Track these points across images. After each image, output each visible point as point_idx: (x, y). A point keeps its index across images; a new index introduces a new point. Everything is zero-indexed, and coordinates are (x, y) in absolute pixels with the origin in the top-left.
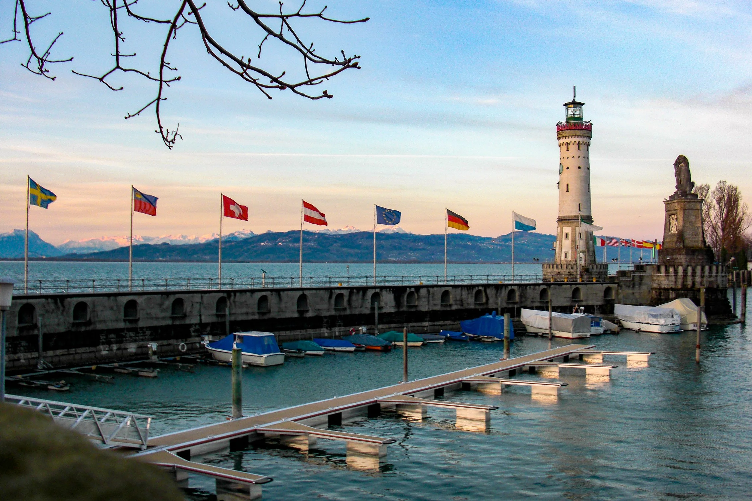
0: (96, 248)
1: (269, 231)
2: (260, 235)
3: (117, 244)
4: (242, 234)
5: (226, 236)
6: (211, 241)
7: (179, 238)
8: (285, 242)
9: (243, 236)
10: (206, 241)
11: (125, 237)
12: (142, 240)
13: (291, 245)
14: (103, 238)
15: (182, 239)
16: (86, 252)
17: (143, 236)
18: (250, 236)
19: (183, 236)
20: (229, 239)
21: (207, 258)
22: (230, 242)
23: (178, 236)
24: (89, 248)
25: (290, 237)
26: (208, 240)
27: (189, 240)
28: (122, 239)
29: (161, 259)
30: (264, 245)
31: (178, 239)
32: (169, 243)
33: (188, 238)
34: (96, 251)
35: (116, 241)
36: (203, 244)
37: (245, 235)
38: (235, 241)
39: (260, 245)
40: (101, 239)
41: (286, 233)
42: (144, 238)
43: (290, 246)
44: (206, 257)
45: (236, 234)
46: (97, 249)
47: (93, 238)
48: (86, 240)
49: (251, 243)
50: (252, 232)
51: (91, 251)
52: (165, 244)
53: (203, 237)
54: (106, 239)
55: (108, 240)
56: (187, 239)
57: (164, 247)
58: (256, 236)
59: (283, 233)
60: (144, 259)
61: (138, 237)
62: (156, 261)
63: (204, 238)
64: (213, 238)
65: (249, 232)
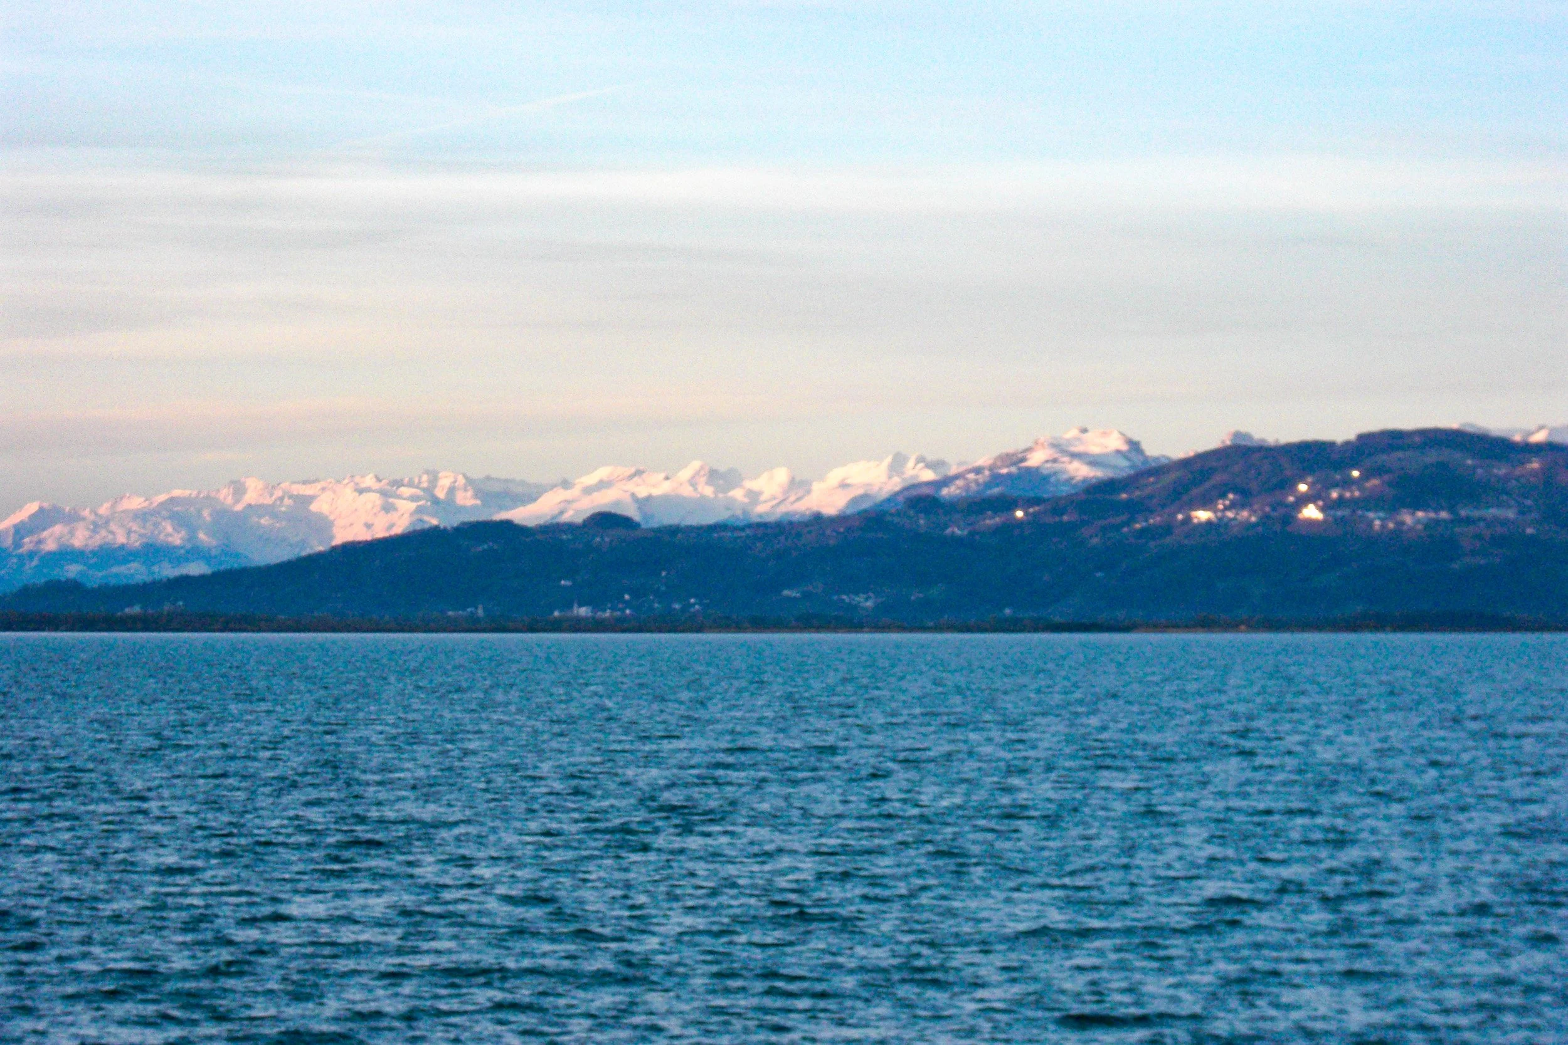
0: (195, 552)
1: (1237, 435)
2: (1185, 463)
3: (323, 525)
4: (1075, 456)
5: (978, 471)
6: (889, 500)
7: (692, 482)
8: (1341, 502)
9: (1081, 471)
10: (854, 501)
11: (369, 481)
12: (466, 499)
13: (1376, 521)
14: (239, 489)
15: (708, 491)
16: (136, 572)
17: (477, 474)
18: (1123, 468)
19: (713, 475)
20: (996, 491)
21: (867, 602)
22: (1006, 504)
23: (685, 474)
24: (153, 552)
25: (1377, 471)
26: (865, 496)
27: (754, 496)
28: (349, 492)
29: (583, 611)
30: (1209, 523)
31: (687, 491)
32: (636, 516)
33: (750, 484)
34: (196, 569)
35: (314, 507)
36: (841, 519)
37: (1093, 461)
38: (1037, 501)
39: (1188, 519)
40: (225, 496)
41: (1347, 443)
42: (483, 490)
43: (1370, 524)
44: (859, 599)
45: (1036, 459)
46: (206, 557)
47: (177, 493)
48: (136, 503)
49: (1135, 508)
50: (1135, 446)
51: (168, 571)
52: (605, 520)
53: (835, 476)
54: (251, 497)
55: (268, 501)
56: (738, 494)
57: (603, 539)
58: (1159, 469)
59: (1332, 444)
60: (480, 612)
61: (445, 482)
62: (556, 627)
63: (844, 485)
64: (895, 484)
65: (1114, 443)
